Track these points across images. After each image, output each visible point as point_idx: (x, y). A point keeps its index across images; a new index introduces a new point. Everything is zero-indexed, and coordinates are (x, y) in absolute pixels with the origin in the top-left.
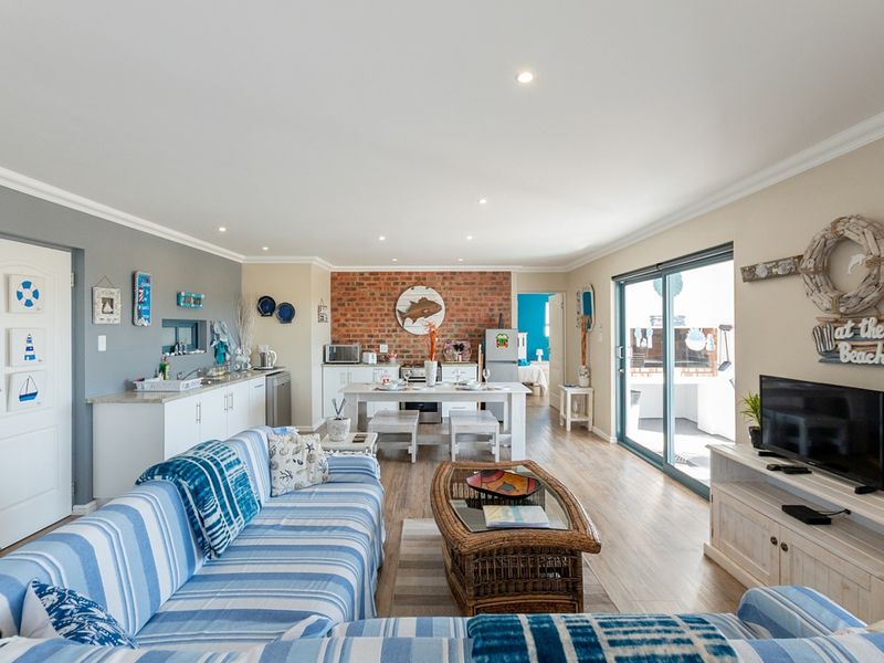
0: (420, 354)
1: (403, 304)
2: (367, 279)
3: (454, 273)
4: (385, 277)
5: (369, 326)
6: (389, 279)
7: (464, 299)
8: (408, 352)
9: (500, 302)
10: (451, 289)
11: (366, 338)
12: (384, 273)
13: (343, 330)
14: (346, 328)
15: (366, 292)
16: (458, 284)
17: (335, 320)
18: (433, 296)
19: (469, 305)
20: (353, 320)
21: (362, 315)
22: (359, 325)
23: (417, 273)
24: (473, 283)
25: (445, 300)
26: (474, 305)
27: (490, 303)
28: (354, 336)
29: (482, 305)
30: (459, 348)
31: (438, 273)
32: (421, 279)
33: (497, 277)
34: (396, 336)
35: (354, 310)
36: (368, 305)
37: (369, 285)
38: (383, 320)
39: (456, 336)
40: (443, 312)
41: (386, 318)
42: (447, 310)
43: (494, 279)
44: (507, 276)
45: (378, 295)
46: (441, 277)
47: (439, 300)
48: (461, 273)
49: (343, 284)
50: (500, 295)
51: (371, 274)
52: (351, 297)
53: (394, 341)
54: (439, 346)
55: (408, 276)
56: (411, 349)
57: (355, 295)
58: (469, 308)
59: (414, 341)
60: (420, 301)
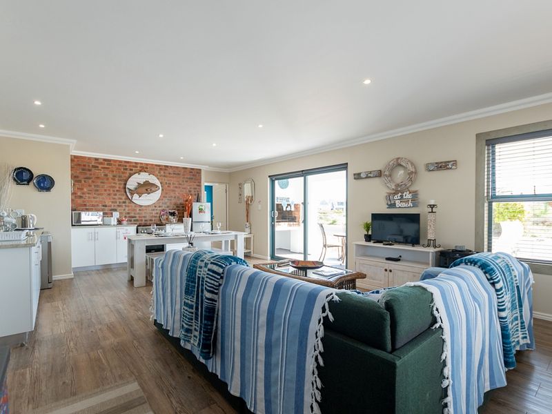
0: (143, 219)
1: (132, 183)
2: (101, 163)
3: (167, 166)
4: (117, 164)
5: (103, 198)
6: (120, 165)
7: (173, 184)
8: (135, 217)
9: (195, 187)
10: (165, 176)
12: (115, 161)
14: (82, 200)
15: (101, 173)
16: (170, 174)
17: (74, 193)
18: (153, 179)
19: (176, 187)
20: (89, 193)
21: (97, 190)
22: (94, 198)
23: (141, 163)
24: (179, 174)
25: (161, 183)
26: (179, 187)
27: (189, 187)
29: (185, 188)
30: (173, 214)
31: (156, 165)
32: (144, 168)
33: (193, 171)
34: (126, 206)
35: (90, 186)
36: (103, 183)
37: (103, 168)
38: (116, 195)
39: (170, 207)
40: (160, 191)
41: (118, 193)
42: (162, 190)
43: (191, 172)
44: (199, 171)
45: (110, 176)
46: (158, 168)
47: (157, 183)
48: (171, 167)
49: (79, 165)
50: (195, 182)
51: (105, 160)
52: (88, 176)
53: (124, 210)
54: (157, 213)
55: (134, 165)
56: (137, 216)
57: (91, 174)
58: (176, 189)
59: (140, 210)
60: (144, 182)
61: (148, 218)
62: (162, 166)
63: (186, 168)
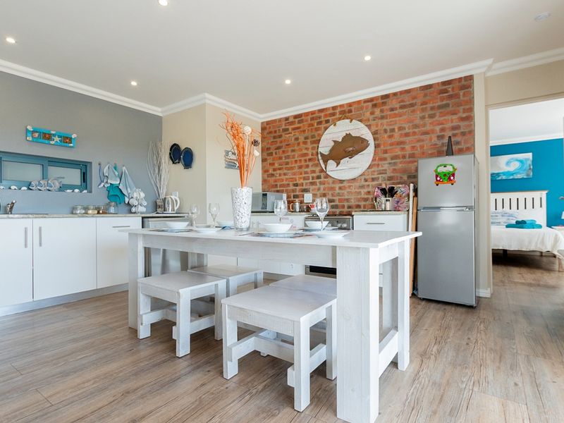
2: (292, 123)
3: (387, 96)
4: (309, 117)
5: (294, 174)
6: (312, 119)
7: (400, 129)
9: (455, 124)
10: (382, 118)
11: (292, 187)
12: (307, 114)
13: (271, 180)
14: (274, 178)
15: (290, 137)
16: (392, 110)
17: (265, 171)
18: (360, 130)
19: (407, 135)
20: (280, 169)
21: (287, 163)
22: (285, 174)
23: (341, 106)
24: (412, 105)
25: (374, 133)
26: (414, 133)
27: (438, 128)
28: (281, 186)
29: (426, 133)
30: (390, 192)
31: (366, 101)
32: (346, 112)
33: (449, 88)
34: (321, 183)
35: (280, 158)
36: (293, 151)
37: (294, 129)
38: (307, 166)
39: (390, 178)
40: (371, 149)
41: (310, 164)
42: (377, 146)
43: (446, 91)
44: (466, 83)
46: (370, 104)
47: (366, 134)
48: (395, 94)
49: (271, 132)
50: (454, 113)
51: (296, 117)
52: (278, 145)
53: (319, 189)
54: (369, 192)
55: (331, 111)
56: (336, 198)
57: (281, 142)
58: (407, 139)
59: (340, 188)
60: (344, 138)
61: (353, 203)
62: (376, 98)
63: (430, 86)
